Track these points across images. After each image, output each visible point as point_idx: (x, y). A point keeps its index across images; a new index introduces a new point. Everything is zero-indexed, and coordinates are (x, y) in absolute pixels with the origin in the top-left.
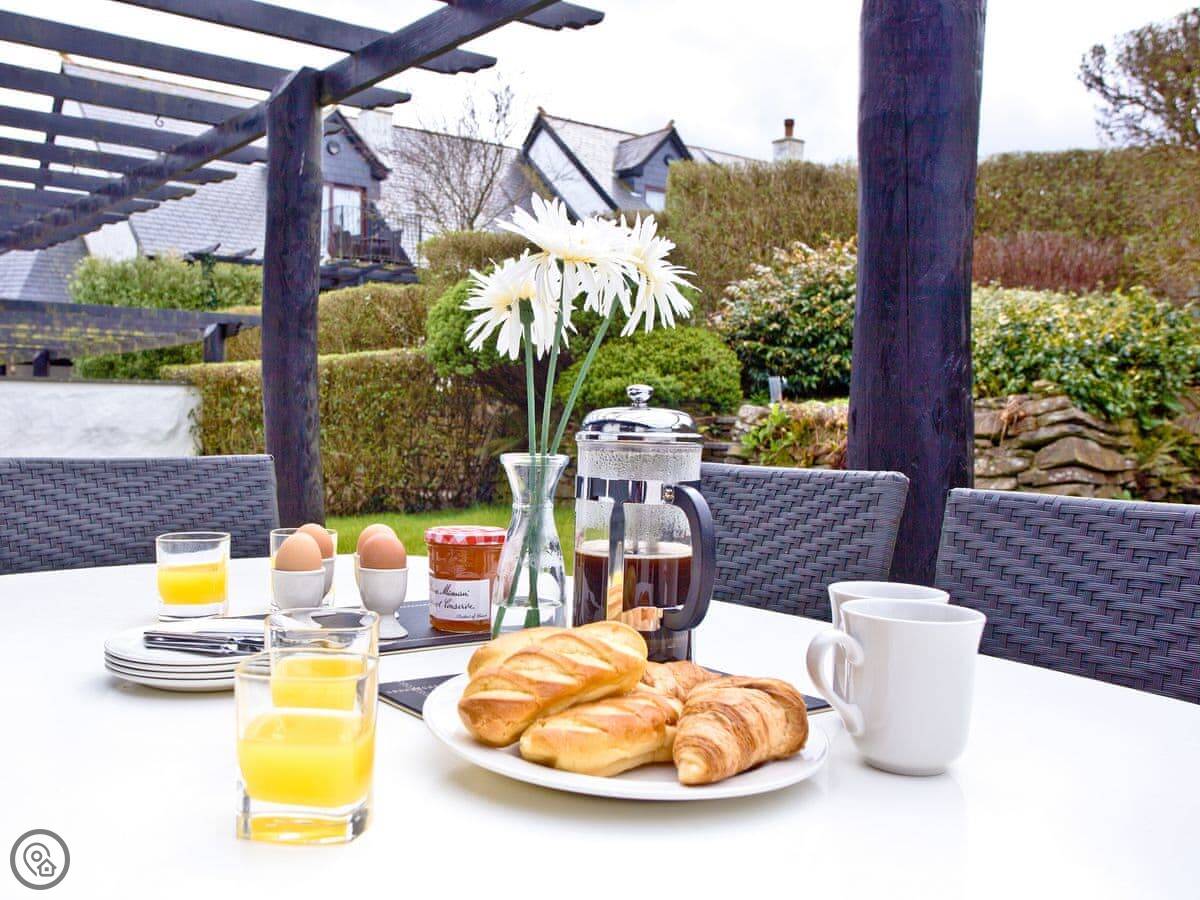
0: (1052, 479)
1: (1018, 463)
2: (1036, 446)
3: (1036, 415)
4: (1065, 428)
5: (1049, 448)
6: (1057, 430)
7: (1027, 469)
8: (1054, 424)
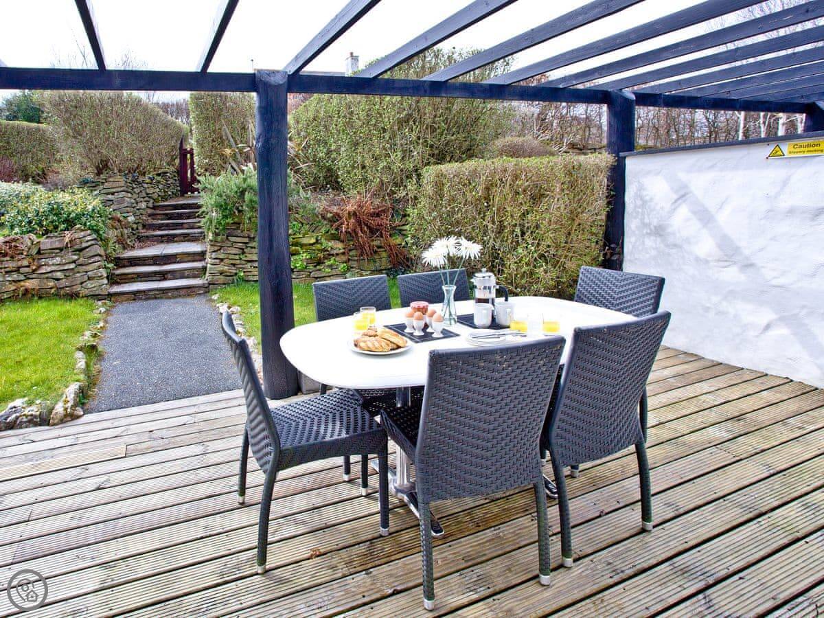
0: (90, 262)
1: (76, 257)
2: (81, 250)
3: (80, 238)
4: (93, 242)
5: (87, 250)
6: (89, 243)
7: (78, 259)
8: (88, 241)
